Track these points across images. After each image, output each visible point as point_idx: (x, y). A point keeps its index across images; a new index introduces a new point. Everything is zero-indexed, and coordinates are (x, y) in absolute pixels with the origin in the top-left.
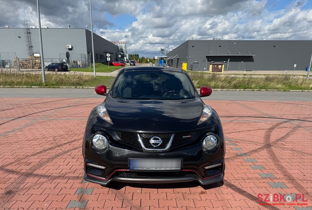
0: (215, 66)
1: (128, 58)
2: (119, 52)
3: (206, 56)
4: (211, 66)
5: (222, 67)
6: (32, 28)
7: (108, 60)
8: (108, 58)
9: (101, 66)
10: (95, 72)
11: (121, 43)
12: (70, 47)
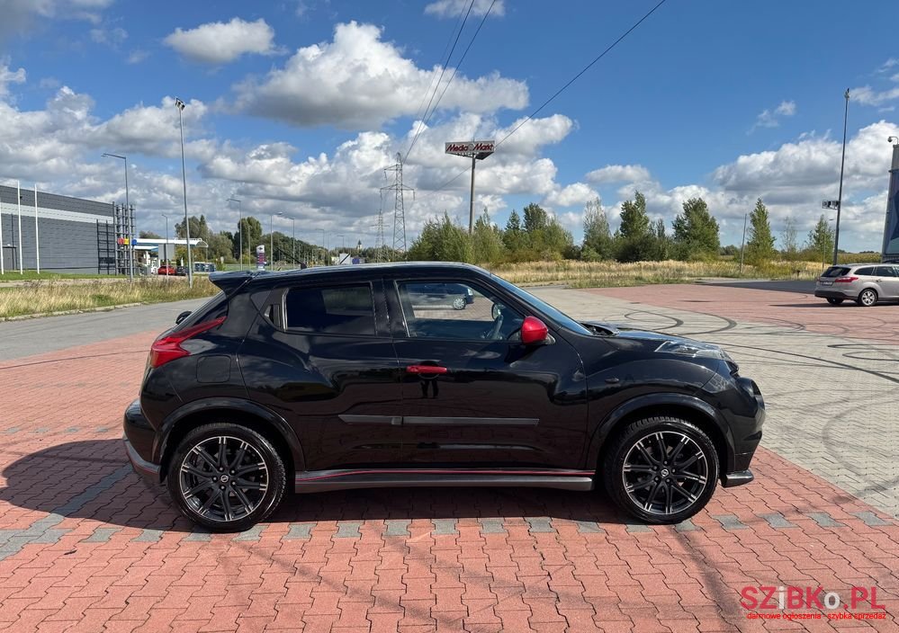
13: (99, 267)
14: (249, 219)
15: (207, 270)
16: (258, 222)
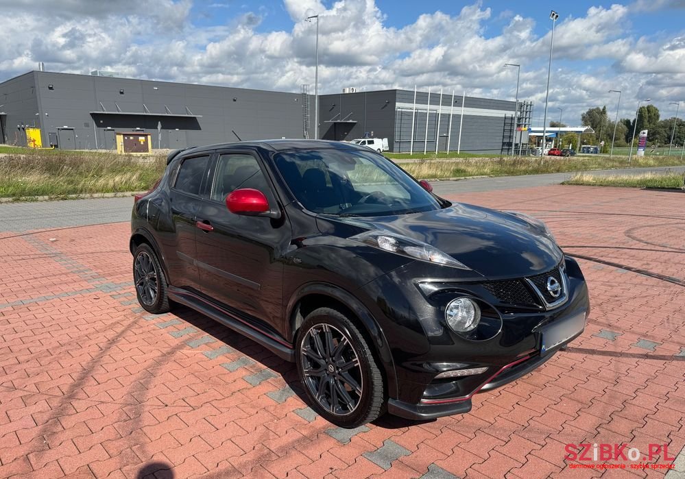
0: (131, 138)
3: (92, 114)
4: (120, 139)
5: (147, 140)
13: (502, 150)
14: (648, 107)
15: (592, 152)
16: (656, 109)
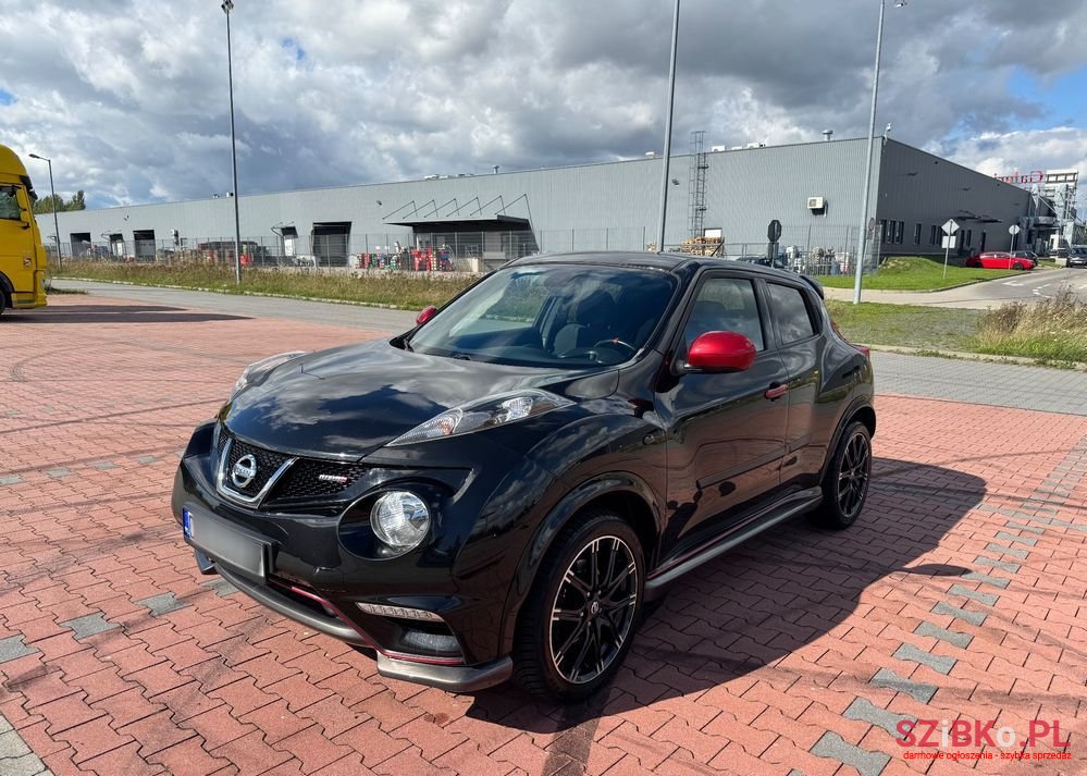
1: (1069, 237)
2: (1032, 214)
6: (716, 152)
7: (945, 245)
8: (945, 239)
9: (921, 267)
10: (861, 288)
11: (1051, 179)
12: (819, 205)
